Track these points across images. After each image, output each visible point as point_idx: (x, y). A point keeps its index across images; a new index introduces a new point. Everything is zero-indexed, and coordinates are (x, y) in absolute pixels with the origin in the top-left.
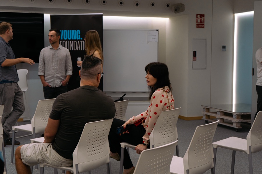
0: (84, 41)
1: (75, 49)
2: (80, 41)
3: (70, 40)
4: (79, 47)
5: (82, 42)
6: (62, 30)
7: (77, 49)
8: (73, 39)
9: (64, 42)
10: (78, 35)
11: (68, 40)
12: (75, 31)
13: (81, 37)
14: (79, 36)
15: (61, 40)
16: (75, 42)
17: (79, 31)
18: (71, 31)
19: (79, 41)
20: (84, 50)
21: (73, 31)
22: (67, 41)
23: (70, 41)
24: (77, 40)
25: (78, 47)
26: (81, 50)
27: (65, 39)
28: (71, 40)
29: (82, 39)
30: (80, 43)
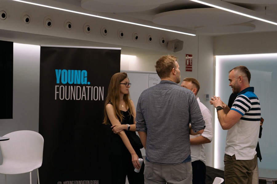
0: (92, 87)
1: (78, 98)
2: (87, 87)
3: (71, 85)
4: (85, 95)
5: (90, 89)
6: (58, 69)
7: (81, 98)
8: (75, 83)
9: (62, 88)
10: (84, 77)
11: (68, 84)
12: (79, 71)
13: (88, 81)
14: (86, 79)
15: (58, 84)
16: (79, 88)
17: (85, 72)
18: (73, 71)
19: (84, 87)
20: (92, 99)
21: (76, 71)
22: (66, 86)
23: (72, 87)
24: (82, 86)
25: (83, 95)
26: (88, 99)
27: (63, 82)
28: (73, 85)
29: (89, 83)
30: (86, 89)
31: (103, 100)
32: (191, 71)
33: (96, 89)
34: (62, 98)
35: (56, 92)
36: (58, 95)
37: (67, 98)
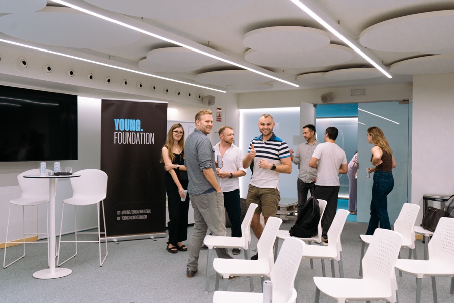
0: (145, 133)
1: (133, 142)
2: (140, 133)
4: (139, 140)
5: (143, 135)
6: (117, 118)
7: (136, 142)
8: (131, 130)
9: (120, 134)
10: (138, 125)
11: (124, 131)
12: (134, 120)
13: (141, 129)
14: (139, 127)
15: (116, 131)
16: (134, 134)
17: (139, 121)
18: (128, 120)
20: (144, 144)
21: (131, 120)
22: (123, 133)
23: (128, 133)
24: (136, 132)
25: (137, 140)
26: (142, 144)
27: (121, 129)
28: (129, 132)
30: (140, 135)
31: (153, 144)
32: (221, 121)
33: (148, 135)
34: (120, 142)
35: (115, 138)
36: (116, 140)
37: (124, 142)
